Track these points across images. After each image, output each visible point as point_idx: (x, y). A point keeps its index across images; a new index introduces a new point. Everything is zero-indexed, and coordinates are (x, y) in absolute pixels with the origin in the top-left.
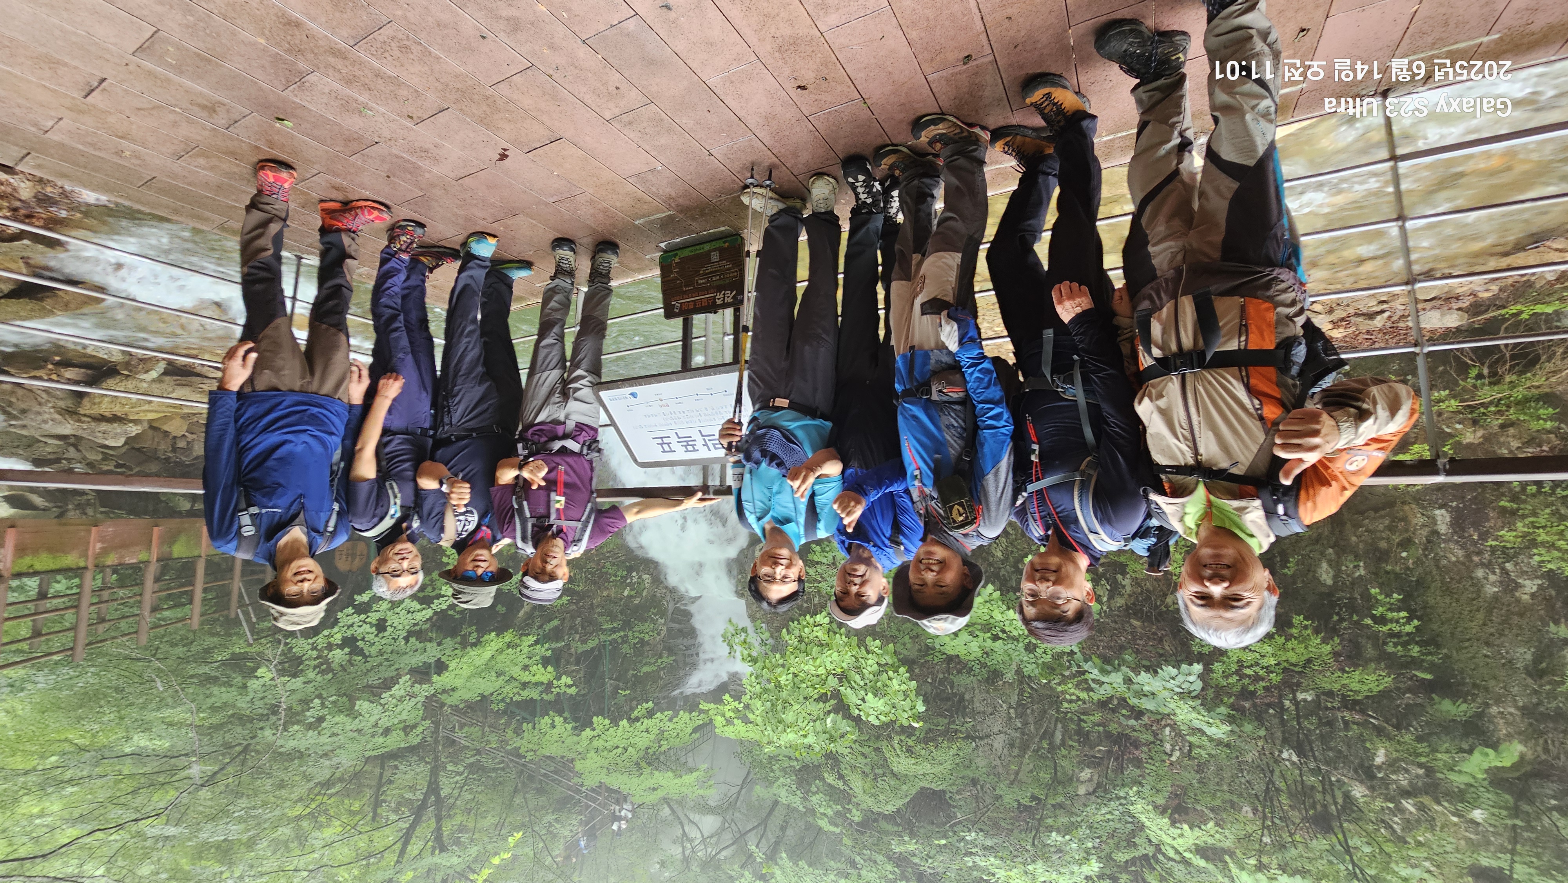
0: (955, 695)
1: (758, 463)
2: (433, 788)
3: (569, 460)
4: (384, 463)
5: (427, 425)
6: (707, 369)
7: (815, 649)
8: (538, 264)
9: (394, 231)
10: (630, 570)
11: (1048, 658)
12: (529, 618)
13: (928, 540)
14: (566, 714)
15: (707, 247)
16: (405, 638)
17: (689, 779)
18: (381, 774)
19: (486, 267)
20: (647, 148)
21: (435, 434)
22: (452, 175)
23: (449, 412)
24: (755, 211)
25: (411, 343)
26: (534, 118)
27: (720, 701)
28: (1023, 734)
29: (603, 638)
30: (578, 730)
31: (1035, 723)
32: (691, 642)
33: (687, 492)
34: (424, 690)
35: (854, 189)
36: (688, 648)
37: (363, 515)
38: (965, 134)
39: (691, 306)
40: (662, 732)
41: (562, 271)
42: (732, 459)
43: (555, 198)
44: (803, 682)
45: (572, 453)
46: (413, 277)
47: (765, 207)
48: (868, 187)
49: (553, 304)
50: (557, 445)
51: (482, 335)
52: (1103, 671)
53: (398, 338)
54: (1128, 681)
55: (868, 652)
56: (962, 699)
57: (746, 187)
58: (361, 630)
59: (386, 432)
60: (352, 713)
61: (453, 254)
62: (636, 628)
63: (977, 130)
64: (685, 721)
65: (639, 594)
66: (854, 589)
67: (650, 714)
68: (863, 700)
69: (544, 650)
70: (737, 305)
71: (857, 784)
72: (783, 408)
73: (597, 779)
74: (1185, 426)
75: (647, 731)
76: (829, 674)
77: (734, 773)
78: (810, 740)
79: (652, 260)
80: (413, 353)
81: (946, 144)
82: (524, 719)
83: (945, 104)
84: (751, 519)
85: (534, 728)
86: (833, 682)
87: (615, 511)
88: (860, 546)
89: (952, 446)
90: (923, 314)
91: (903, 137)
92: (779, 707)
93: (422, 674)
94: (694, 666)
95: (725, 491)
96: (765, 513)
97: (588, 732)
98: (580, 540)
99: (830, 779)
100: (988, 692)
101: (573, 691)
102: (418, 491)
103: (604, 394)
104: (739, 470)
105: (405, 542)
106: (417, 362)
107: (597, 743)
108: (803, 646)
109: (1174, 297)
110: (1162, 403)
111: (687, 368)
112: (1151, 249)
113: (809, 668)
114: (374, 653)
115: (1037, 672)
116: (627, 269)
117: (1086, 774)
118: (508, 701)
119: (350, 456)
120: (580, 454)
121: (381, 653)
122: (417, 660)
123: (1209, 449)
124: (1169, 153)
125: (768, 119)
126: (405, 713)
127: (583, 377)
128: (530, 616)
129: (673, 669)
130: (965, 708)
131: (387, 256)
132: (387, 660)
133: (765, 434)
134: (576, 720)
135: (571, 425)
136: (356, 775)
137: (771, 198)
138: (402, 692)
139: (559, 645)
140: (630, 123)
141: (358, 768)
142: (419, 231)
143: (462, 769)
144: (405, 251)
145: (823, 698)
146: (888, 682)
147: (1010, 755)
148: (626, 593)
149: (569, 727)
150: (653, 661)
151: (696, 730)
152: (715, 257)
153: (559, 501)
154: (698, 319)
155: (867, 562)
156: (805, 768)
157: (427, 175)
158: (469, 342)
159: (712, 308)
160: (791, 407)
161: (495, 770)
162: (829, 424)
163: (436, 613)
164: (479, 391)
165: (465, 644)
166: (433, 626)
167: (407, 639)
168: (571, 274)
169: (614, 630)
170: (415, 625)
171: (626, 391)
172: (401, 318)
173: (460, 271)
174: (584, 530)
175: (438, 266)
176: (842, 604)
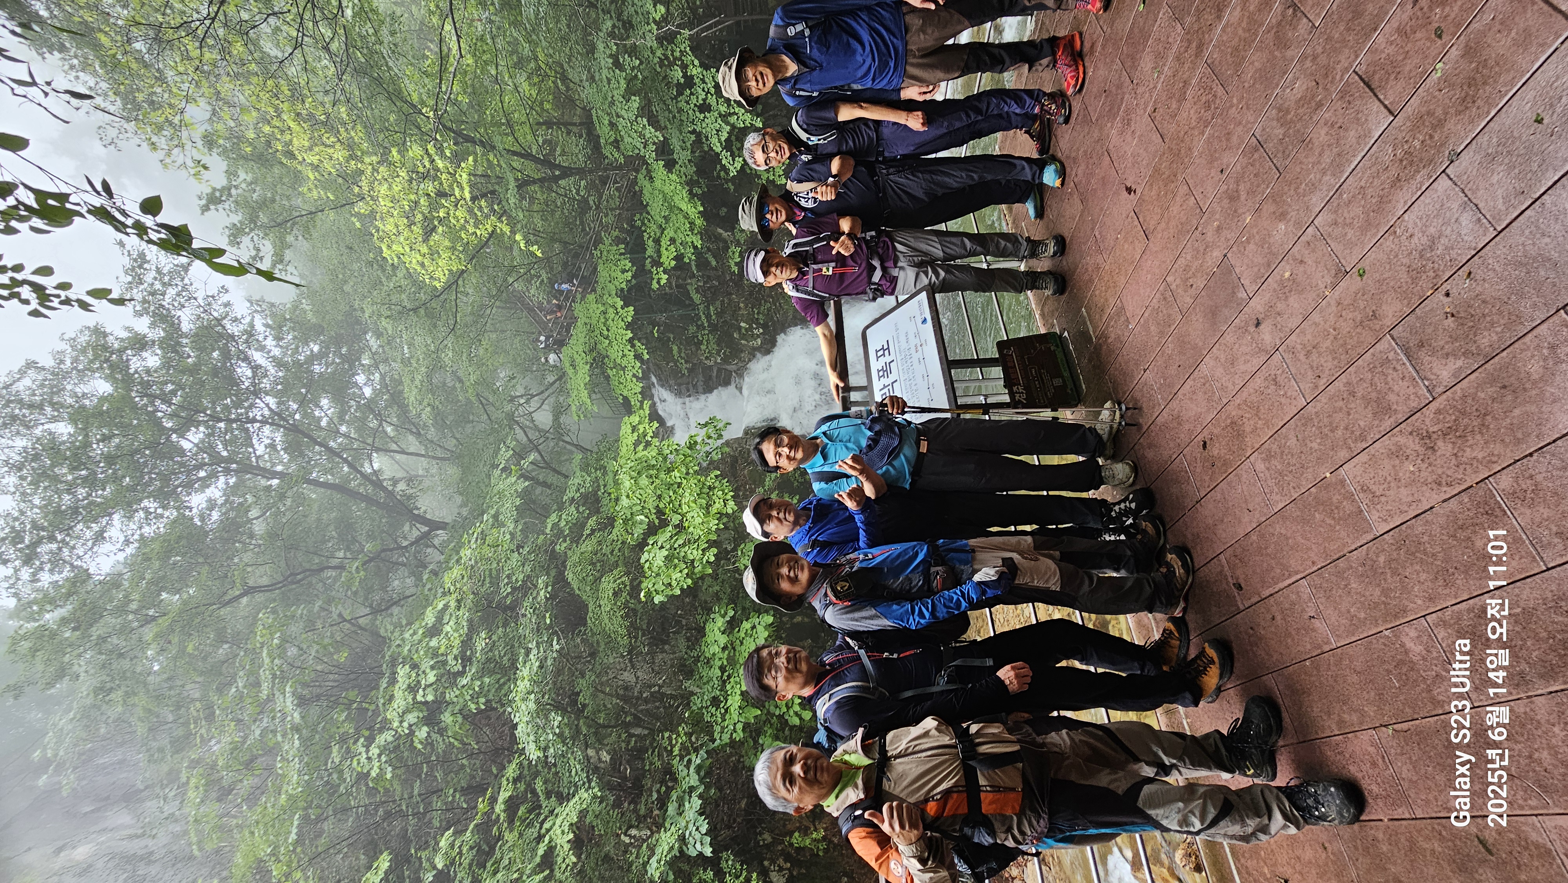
0: (668, 636)
1: (870, 429)
2: (567, 172)
3: (865, 274)
4: (851, 126)
5: (886, 154)
6: (950, 384)
7: (704, 502)
8: (1041, 224)
9: (1060, 97)
10: (765, 326)
11: (707, 718)
12: (715, 236)
13: (817, 569)
14: (634, 281)
15: (1066, 374)
16: (694, 130)
17: (584, 394)
18: (574, 124)
19: (1033, 179)
20: (1146, 315)
21: (880, 162)
22: (1111, 147)
23: (899, 172)
24: (1099, 413)
25: (958, 129)
26: (1162, 216)
27: (651, 420)
28: (638, 698)
29: (701, 307)
30: (621, 294)
31: (647, 710)
32: (700, 389)
33: (843, 374)
34: (650, 154)
35: (1124, 501)
36: (695, 386)
37: (807, 117)
38: (1177, 593)
39: (1009, 364)
40: (623, 369)
41: (1034, 248)
42: (873, 409)
43: (1098, 237)
44: (675, 492)
45: (870, 276)
46: (1019, 118)
47: (1102, 422)
48: (1127, 512)
49: (1003, 243)
50: (876, 263)
51: (970, 186)
52: (699, 768)
53: (961, 119)
54: (692, 789)
55: (703, 550)
56: (665, 642)
57: (1119, 404)
58: (700, 91)
59: (878, 123)
60: (628, 94)
61: (1044, 149)
62: (711, 337)
63: (1182, 605)
64: (632, 388)
65: (743, 337)
66: (774, 513)
67: (638, 357)
68: (662, 547)
69: (689, 256)
70: (1013, 404)
71: (588, 546)
72: (919, 448)
73: (581, 315)
74: (917, 748)
75: (624, 356)
76: (683, 516)
77: (588, 439)
78: (625, 502)
79: (1053, 326)
80: (949, 133)
81: (1165, 576)
82: (627, 244)
83: (1201, 574)
84: (824, 428)
85: (621, 254)
86: (676, 519)
87: (822, 317)
88: (808, 517)
89: (894, 582)
90: (1004, 559)
91: (1172, 540)
92: (651, 472)
93: (664, 150)
94: (679, 394)
95: (846, 404)
96: (830, 439)
97: (620, 303)
98: (798, 291)
99: (592, 522)
100: (672, 666)
101: (655, 286)
102: (831, 156)
103: (923, 295)
104: (865, 415)
105: (790, 150)
106: (941, 137)
107: (611, 310)
108: (706, 490)
109: (1018, 741)
110: (934, 732)
111: (949, 365)
112: (1064, 731)
113: (687, 497)
114: (680, 105)
115: (694, 708)
116: (1043, 303)
117: (606, 757)
118: (644, 228)
119: (856, 99)
120: (870, 283)
121: (680, 111)
122: (676, 144)
123: (900, 766)
124: (1156, 755)
125: (1178, 419)
126: (630, 140)
127: (937, 277)
128: (718, 238)
129: (676, 373)
130: (657, 645)
131: (1035, 95)
132: (674, 117)
133: (894, 433)
134: (629, 290)
135: (895, 272)
136: (572, 101)
137: (1111, 427)
138: (648, 135)
139: (694, 268)
140: (1165, 299)
141: (578, 103)
142: (1061, 120)
143: (582, 194)
144: (1042, 109)
145: (660, 512)
146: (678, 569)
147: (617, 687)
148: (743, 324)
149: (624, 286)
150: (683, 355)
151: (626, 399)
152: (1057, 382)
153: (828, 270)
154: (997, 372)
155: (796, 523)
156: (598, 501)
157: (1109, 125)
158: (962, 177)
159: (1009, 383)
160: (920, 455)
161: (582, 223)
162: (907, 486)
163: (718, 155)
164: (920, 193)
165: (690, 184)
166: (705, 152)
167: (694, 132)
168: (1033, 254)
169: (708, 316)
170: (707, 138)
171: (928, 315)
172: (980, 118)
173: (1028, 160)
174: (806, 293)
175: (1032, 137)
176: (762, 504)
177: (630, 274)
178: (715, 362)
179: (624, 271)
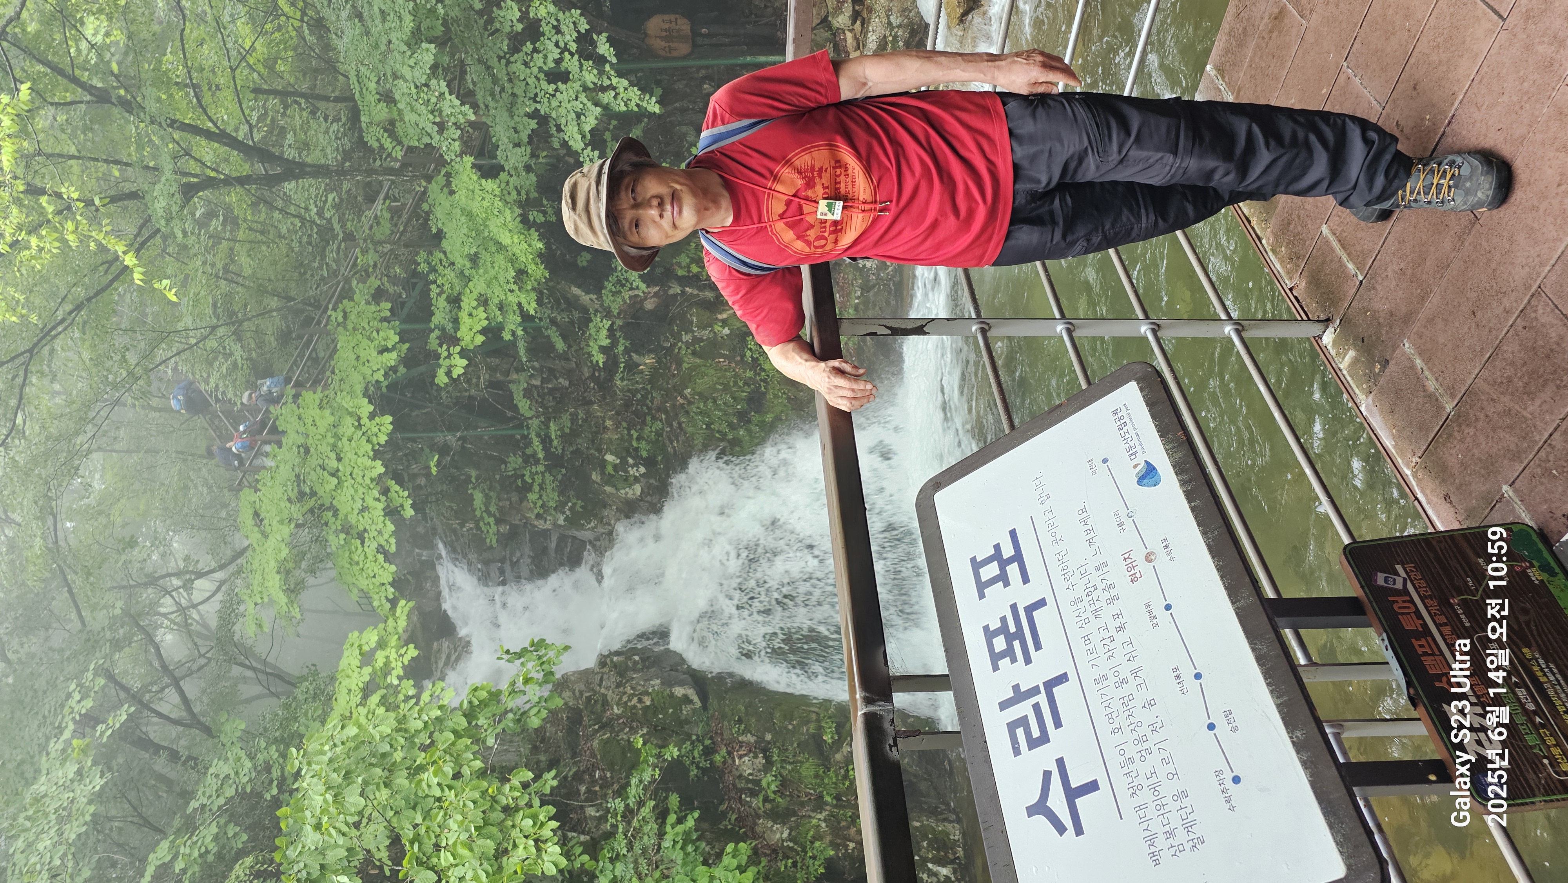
2: (297, 171)
7: (491, 843)
12: (565, 299)
14: (402, 371)
16: (537, 112)
17: (277, 588)
18: (326, 99)
29: (535, 423)
30: (374, 392)
32: (526, 571)
34: (451, 145)
36: (514, 565)
40: (362, 535)
58: (552, 46)
60: (416, 40)
62: (549, 478)
64: (379, 576)
65: (609, 480)
69: (512, 324)
75: (365, 509)
82: (399, 304)
85: (385, 320)
93: (478, 141)
97: (368, 408)
101: (441, 379)
103: (1132, 394)
114: (513, 68)
118: (431, 277)
121: (513, 78)
122: (501, 134)
126: (416, 119)
128: (572, 304)
129: (478, 542)
132: (502, 88)
136: (329, 66)
138: (447, 111)
148: (609, 458)
150: (493, 509)
167: (536, 115)
169: (546, 441)
177: (394, 355)
178: (555, 524)
179: (384, 350)
